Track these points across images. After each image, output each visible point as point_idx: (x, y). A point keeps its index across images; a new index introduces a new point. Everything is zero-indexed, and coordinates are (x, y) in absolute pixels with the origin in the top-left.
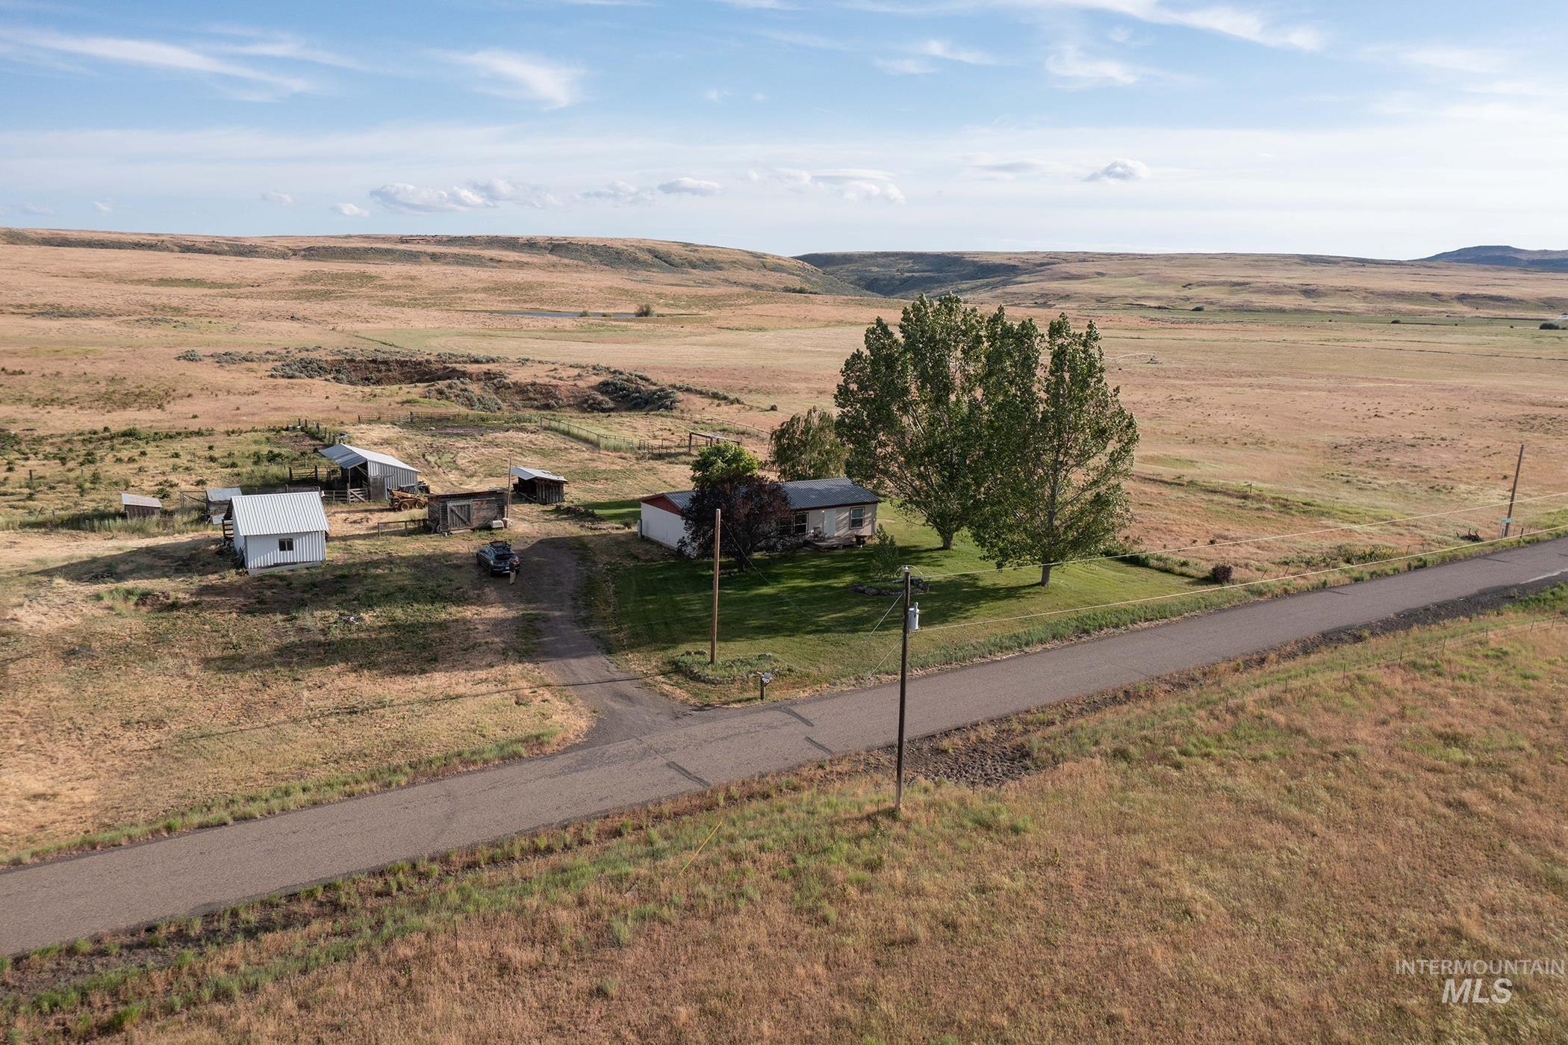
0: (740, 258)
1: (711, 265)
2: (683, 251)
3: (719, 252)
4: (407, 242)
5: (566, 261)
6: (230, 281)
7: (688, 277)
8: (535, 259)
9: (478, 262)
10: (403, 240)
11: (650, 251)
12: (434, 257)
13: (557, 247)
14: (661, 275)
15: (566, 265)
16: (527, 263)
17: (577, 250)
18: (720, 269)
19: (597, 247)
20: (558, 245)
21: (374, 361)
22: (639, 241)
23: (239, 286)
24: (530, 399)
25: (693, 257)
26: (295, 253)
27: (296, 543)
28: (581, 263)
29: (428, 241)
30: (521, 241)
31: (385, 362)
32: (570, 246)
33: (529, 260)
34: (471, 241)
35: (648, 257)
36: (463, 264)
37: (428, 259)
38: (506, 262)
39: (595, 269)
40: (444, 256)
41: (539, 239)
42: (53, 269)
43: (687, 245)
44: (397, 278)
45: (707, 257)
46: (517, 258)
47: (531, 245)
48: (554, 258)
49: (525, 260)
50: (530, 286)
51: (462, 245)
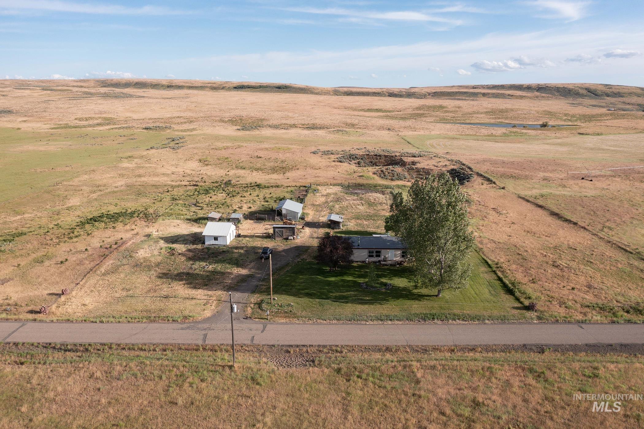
0: (635, 91)
1: (618, 94)
2: (604, 89)
3: (624, 88)
4: (475, 88)
5: (543, 95)
6: (391, 109)
7: (603, 101)
8: (529, 94)
9: (503, 96)
10: (474, 87)
11: (586, 89)
12: (484, 95)
13: (540, 89)
14: (589, 100)
15: (543, 97)
16: (525, 96)
17: (550, 90)
18: (622, 97)
19: (560, 88)
20: (541, 88)
21: (376, 155)
22: (582, 84)
23: (393, 111)
24: (420, 175)
25: (608, 91)
26: (429, 94)
27: (219, 239)
28: (550, 96)
29: (484, 88)
30: (524, 86)
31: (380, 156)
32: (547, 88)
33: (526, 95)
34: (502, 87)
35: (585, 92)
36: (496, 97)
37: (481, 95)
38: (515, 96)
39: (556, 98)
40: (489, 94)
41: (533, 85)
42: (336, 106)
43: (607, 85)
44: (454, 107)
45: (616, 91)
46: (521, 94)
47: (529, 88)
48: (538, 94)
49: (524, 95)
50: (507, 111)
51: (498, 89)
